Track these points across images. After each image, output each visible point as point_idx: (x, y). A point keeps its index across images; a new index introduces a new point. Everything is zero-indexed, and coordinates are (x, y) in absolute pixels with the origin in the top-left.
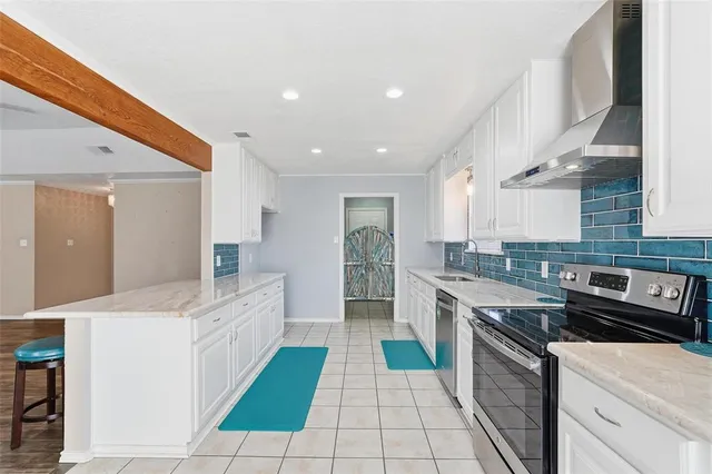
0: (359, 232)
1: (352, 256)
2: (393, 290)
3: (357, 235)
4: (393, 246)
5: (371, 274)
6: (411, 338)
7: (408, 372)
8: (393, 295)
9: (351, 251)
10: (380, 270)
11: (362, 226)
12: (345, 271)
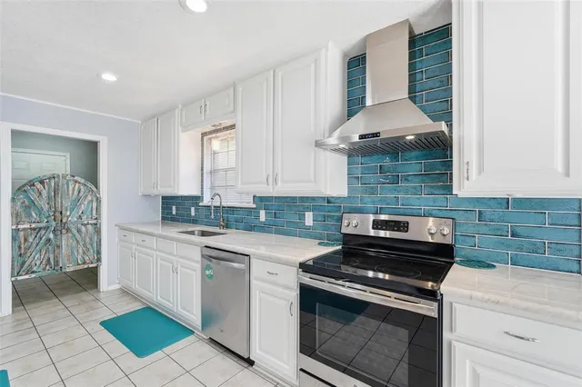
0: (42, 182)
1: (29, 215)
2: (99, 253)
3: (39, 186)
4: (98, 200)
5: (64, 237)
6: (137, 306)
7: (167, 350)
8: (99, 260)
9: (28, 207)
10: (79, 231)
11: (49, 174)
12: (14, 239)
